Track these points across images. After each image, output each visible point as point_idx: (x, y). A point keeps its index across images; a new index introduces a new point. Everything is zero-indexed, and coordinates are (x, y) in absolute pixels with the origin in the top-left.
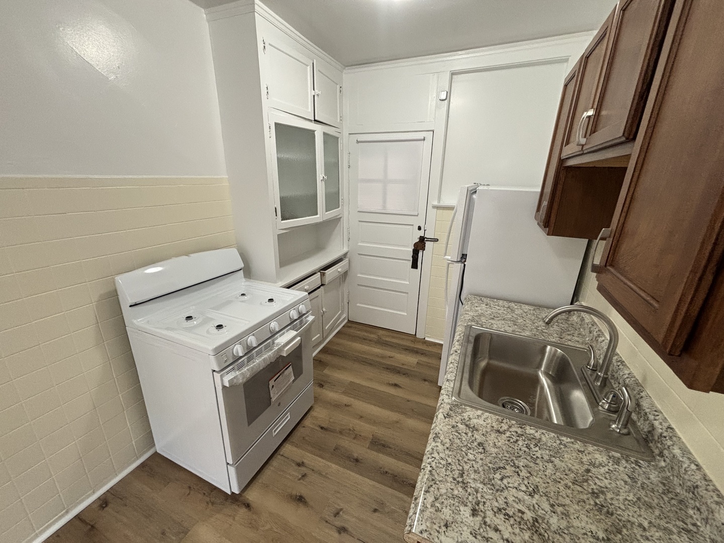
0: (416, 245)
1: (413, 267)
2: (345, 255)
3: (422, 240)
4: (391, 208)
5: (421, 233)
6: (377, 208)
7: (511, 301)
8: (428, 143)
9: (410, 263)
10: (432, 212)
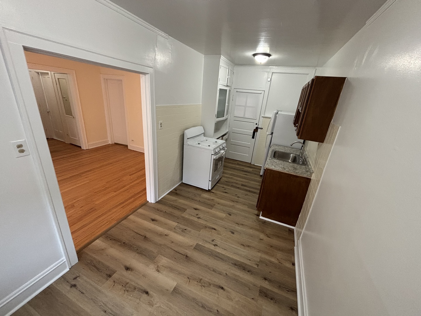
0: (254, 130)
1: (252, 138)
2: (227, 133)
3: (257, 128)
4: (246, 116)
5: (257, 126)
6: (242, 116)
7: (285, 146)
8: (262, 95)
9: (252, 137)
10: (261, 119)
